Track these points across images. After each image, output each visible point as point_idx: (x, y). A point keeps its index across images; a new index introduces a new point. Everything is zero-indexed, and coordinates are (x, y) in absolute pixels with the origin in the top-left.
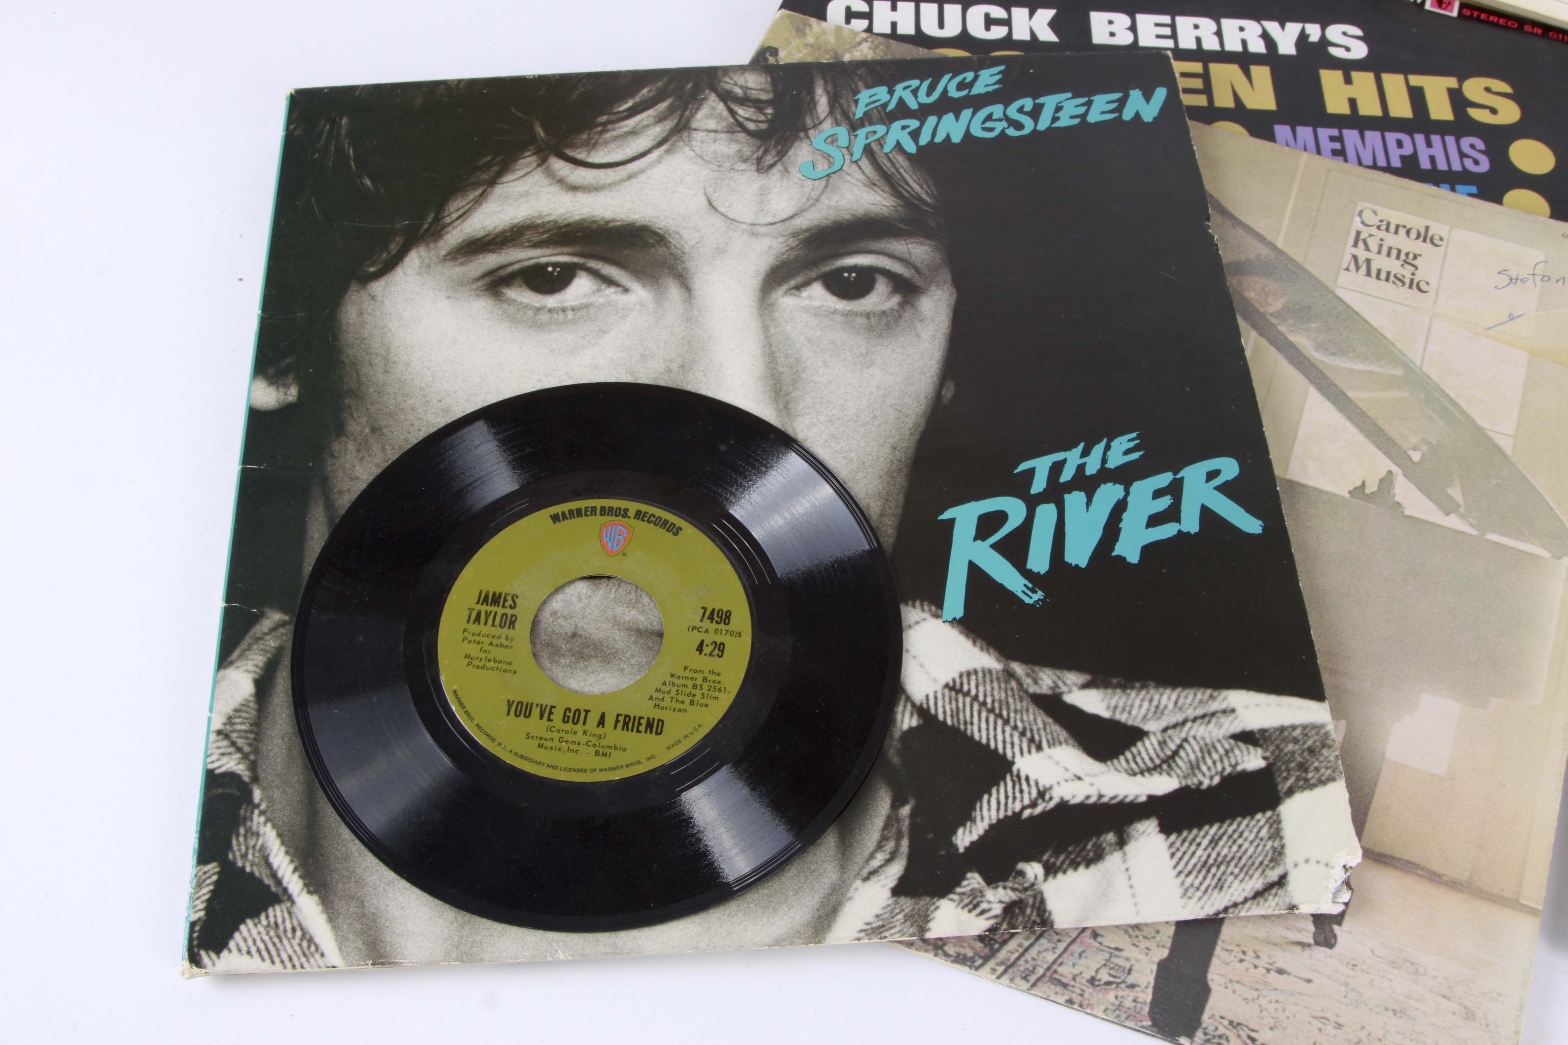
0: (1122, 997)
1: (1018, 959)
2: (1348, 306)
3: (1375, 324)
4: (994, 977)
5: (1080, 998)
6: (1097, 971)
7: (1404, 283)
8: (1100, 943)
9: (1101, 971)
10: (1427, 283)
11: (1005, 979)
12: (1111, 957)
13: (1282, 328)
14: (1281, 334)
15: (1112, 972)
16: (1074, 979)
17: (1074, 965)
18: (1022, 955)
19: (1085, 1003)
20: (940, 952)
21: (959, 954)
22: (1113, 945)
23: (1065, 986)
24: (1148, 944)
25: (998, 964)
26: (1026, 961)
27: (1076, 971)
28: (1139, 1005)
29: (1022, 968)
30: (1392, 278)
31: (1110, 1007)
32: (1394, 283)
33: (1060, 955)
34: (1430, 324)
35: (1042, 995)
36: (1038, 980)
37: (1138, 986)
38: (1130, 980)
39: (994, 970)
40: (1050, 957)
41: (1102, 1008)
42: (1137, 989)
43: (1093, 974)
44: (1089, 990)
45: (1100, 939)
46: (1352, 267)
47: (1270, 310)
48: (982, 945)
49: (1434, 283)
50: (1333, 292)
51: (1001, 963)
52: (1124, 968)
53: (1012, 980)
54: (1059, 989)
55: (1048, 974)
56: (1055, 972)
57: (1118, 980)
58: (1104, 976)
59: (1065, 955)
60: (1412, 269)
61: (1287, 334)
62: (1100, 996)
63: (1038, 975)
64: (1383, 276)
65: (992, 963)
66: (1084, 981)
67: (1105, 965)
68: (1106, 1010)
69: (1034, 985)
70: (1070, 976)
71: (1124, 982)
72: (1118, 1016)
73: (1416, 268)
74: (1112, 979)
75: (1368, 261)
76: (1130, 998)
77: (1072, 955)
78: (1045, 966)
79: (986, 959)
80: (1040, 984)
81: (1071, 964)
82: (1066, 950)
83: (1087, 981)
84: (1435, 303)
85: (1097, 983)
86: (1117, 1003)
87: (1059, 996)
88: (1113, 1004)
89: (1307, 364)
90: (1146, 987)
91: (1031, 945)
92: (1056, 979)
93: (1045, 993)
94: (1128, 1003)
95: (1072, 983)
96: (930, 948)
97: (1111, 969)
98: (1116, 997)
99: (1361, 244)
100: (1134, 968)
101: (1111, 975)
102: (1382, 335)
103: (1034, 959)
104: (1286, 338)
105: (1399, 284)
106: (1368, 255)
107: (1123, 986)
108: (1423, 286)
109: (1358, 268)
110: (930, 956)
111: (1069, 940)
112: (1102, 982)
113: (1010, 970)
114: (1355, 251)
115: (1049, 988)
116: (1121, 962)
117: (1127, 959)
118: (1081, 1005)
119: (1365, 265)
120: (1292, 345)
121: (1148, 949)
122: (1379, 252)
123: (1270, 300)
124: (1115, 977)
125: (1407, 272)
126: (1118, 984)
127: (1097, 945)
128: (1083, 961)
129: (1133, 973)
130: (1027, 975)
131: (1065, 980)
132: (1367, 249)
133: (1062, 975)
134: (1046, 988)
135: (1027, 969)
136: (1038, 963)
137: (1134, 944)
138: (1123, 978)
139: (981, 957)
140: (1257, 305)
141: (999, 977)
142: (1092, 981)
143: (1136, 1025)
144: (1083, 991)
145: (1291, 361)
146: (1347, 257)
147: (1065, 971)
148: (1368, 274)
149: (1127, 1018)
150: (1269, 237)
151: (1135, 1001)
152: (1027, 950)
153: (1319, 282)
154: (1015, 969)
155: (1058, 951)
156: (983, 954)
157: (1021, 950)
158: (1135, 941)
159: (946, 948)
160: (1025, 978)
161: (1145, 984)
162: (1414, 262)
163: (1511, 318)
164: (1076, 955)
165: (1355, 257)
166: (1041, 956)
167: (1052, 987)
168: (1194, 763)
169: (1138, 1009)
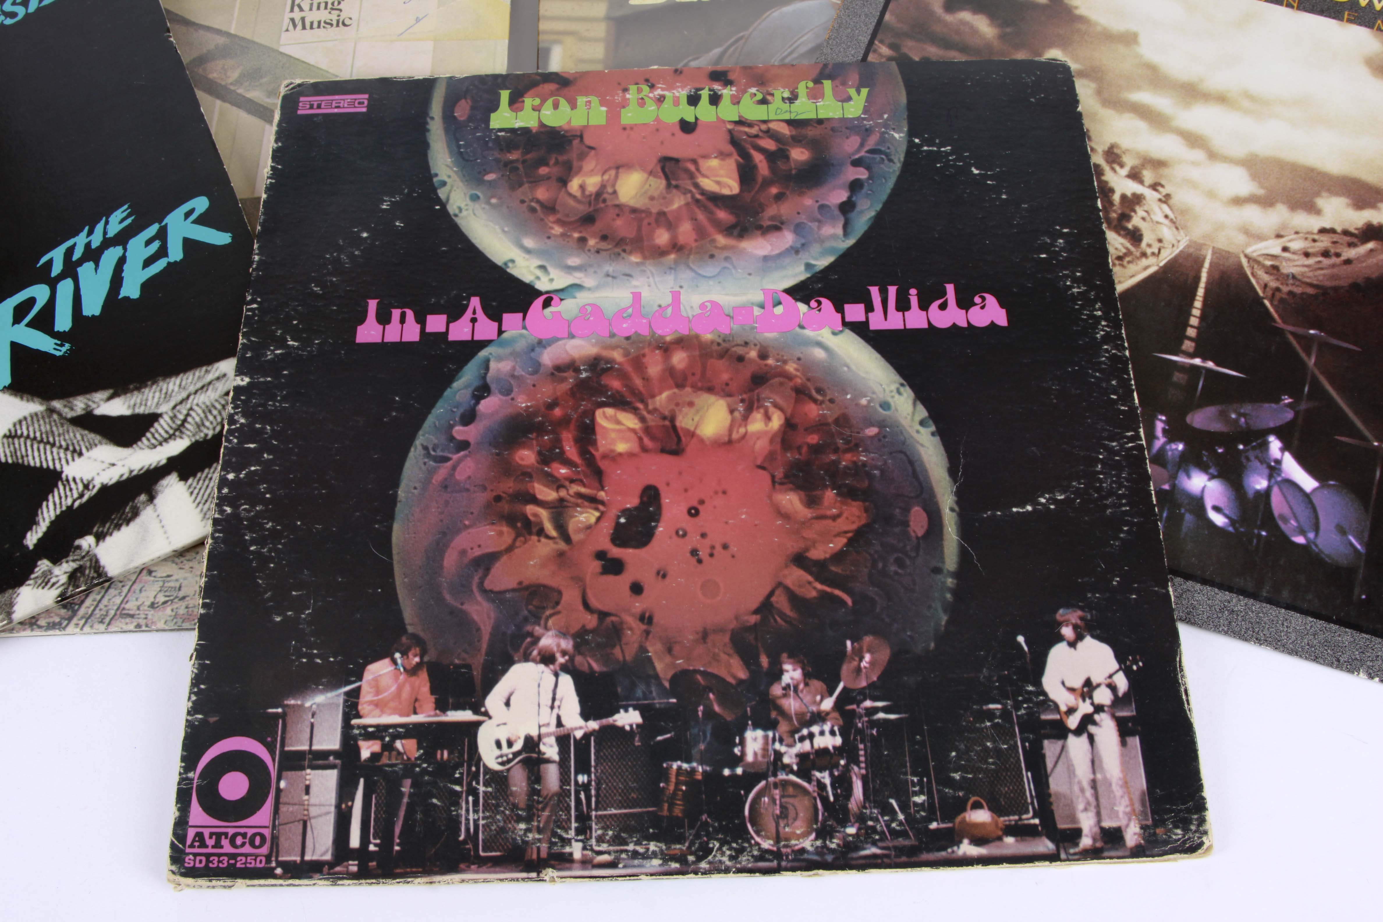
0: (177, 608)
1: (94, 610)
2: (290, 57)
3: (312, 62)
4: (78, 630)
5: (145, 621)
6: (155, 597)
7: (332, 25)
8: (155, 577)
9: (158, 596)
10: (350, 19)
11: (87, 629)
12: (164, 583)
13: (240, 91)
14: (240, 95)
15: (167, 594)
16: (138, 609)
17: (137, 599)
18: (97, 606)
19: (149, 622)
20: (35, 627)
21: (49, 623)
22: (165, 575)
23: (132, 616)
24: (191, 564)
25: (79, 620)
26: (101, 610)
27: (139, 603)
28: (190, 610)
29: (98, 616)
30: (322, 24)
31: (169, 618)
32: (324, 27)
33: (126, 596)
34: (355, 47)
35: (116, 629)
36: (111, 619)
37: (188, 596)
38: (181, 594)
39: (77, 624)
40: (118, 600)
41: (163, 621)
42: (187, 599)
43: (152, 600)
44: (151, 613)
45: (154, 574)
46: (291, 27)
47: (230, 80)
48: (65, 610)
49: (355, 17)
50: (278, 51)
51: (82, 618)
52: (175, 588)
53: (92, 627)
54: (128, 620)
55: (118, 612)
56: (124, 609)
57: (172, 598)
58: (161, 599)
59: (129, 594)
60: (337, 12)
61: (244, 94)
62: (160, 613)
63: (111, 616)
64: (315, 25)
65: (75, 621)
66: (146, 608)
67: (160, 591)
68: (165, 622)
69: (109, 624)
70: (135, 608)
71: (177, 597)
72: (176, 623)
73: (341, 10)
74: (167, 599)
75: (303, 19)
76: (183, 607)
77: (134, 592)
78: (115, 608)
79: (70, 619)
80: (113, 622)
81: (134, 599)
82: (129, 590)
83: (149, 607)
84: (357, 31)
85: (156, 605)
86: (174, 614)
87: (129, 625)
88: (171, 616)
89: (262, 109)
90: (194, 595)
91: (103, 597)
92: (125, 614)
93: (118, 627)
94: (182, 611)
95: (138, 612)
96: (27, 627)
97: (165, 592)
98: (172, 610)
99: (296, 9)
100: (183, 585)
101: (166, 596)
102: (318, 68)
103: (106, 606)
104: (244, 97)
105: (329, 26)
106: (303, 14)
107: (176, 600)
108: (347, 22)
109: (295, 26)
110: (28, 632)
111: (130, 583)
112: (160, 603)
113: (90, 620)
114: (292, 15)
115: (121, 622)
116: (172, 584)
117: (177, 580)
118: (147, 626)
119: (300, 23)
120: (250, 101)
121: (192, 568)
122: (311, 9)
123: (229, 73)
124: (169, 596)
125: (334, 17)
126: (172, 601)
127: (152, 579)
128: (144, 594)
129: (183, 589)
130: (103, 619)
131: (131, 612)
132: (301, 9)
133: (129, 610)
134: (120, 624)
135: (102, 615)
136: (110, 607)
137: (181, 568)
138: (175, 595)
139: (66, 619)
140: (219, 81)
141: (82, 629)
142: (152, 606)
143: (191, 624)
144: (147, 615)
145: (249, 112)
146: (287, 21)
147: (131, 606)
148: (304, 28)
149: (183, 622)
150: (224, 28)
151: (187, 607)
152: (100, 601)
153: (265, 47)
154: (93, 618)
155: (124, 594)
156: (67, 617)
157: (95, 603)
158: (181, 566)
159: (39, 623)
160: (102, 622)
161: (193, 593)
162: (339, 7)
163: (418, 20)
164: (138, 591)
165: (293, 20)
166: (111, 602)
167: (123, 620)
168: (200, 423)
169: (190, 613)
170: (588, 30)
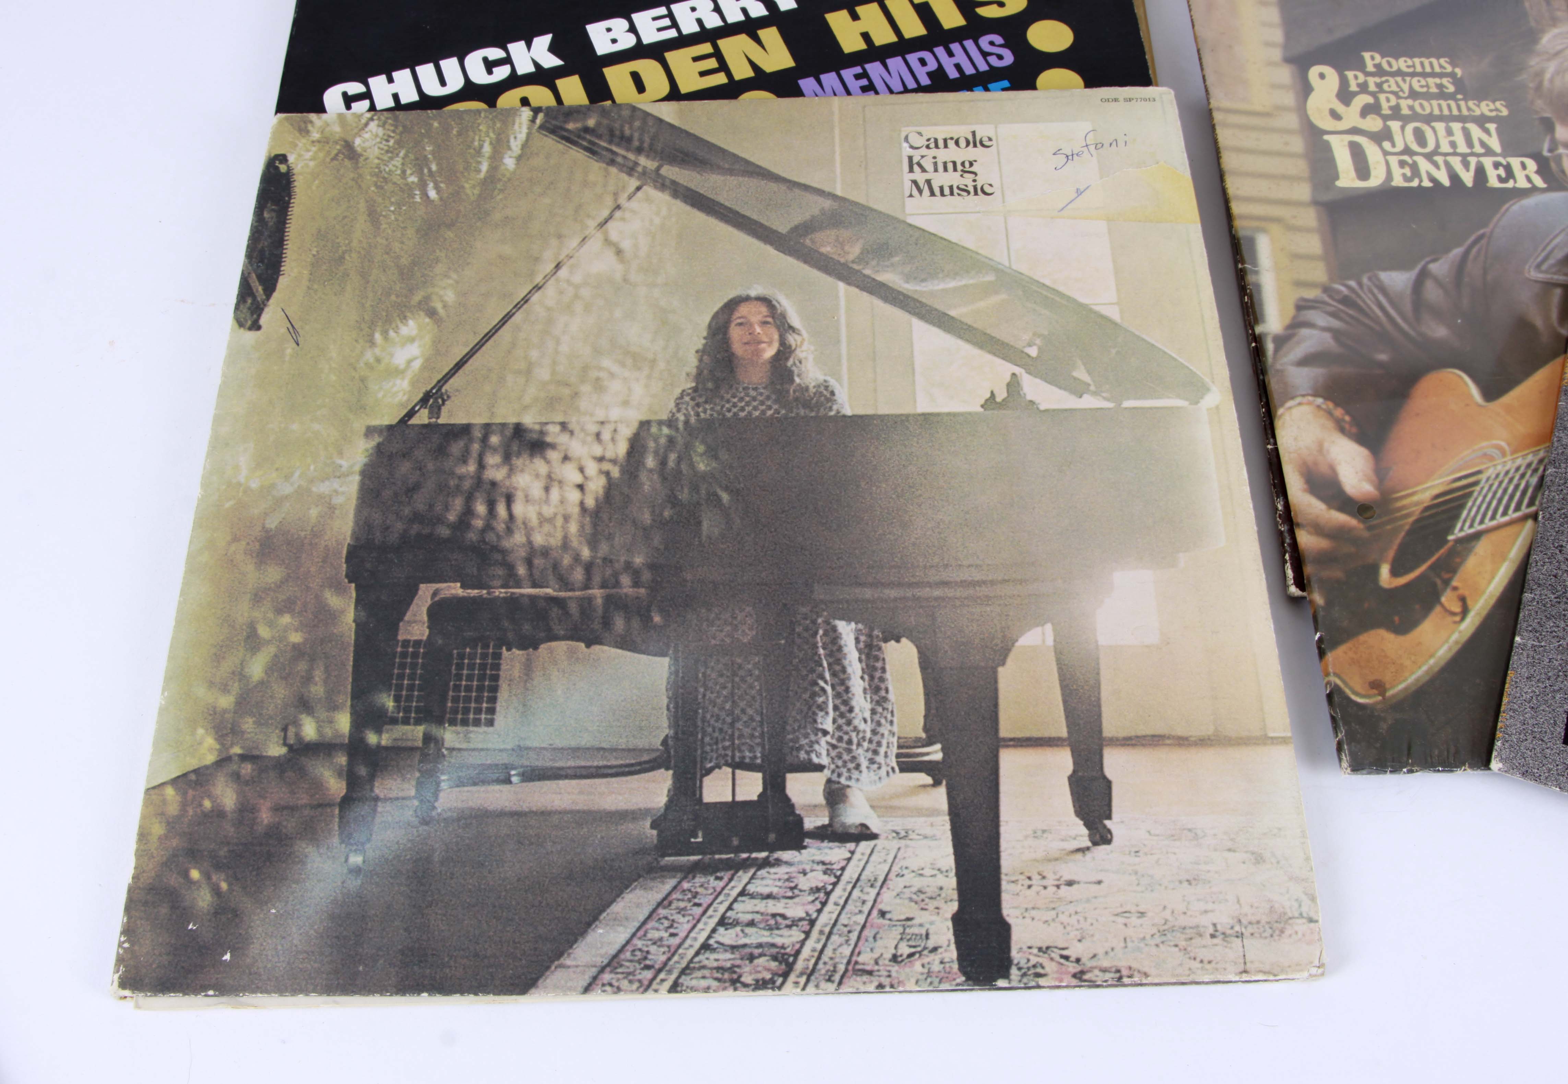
0: (929, 963)
1: (816, 964)
2: (924, 230)
3: (953, 239)
4: (799, 990)
5: (888, 980)
6: (896, 947)
7: (968, 192)
8: (890, 920)
9: (900, 946)
10: (991, 185)
11: (811, 988)
12: (904, 930)
13: (867, 272)
14: (868, 277)
15: (911, 943)
16: (877, 963)
17: (872, 950)
18: (819, 958)
19: (895, 982)
20: (738, 985)
21: (757, 981)
22: (903, 917)
23: (870, 973)
24: (935, 903)
25: (798, 977)
26: (825, 963)
27: (876, 955)
28: (947, 965)
29: (823, 972)
30: (956, 191)
31: (920, 977)
32: (959, 195)
33: (856, 945)
34: (1006, 222)
35: (851, 990)
36: (842, 977)
37: (940, 947)
38: (931, 944)
39: (797, 983)
40: (847, 951)
41: (913, 981)
42: (940, 950)
43: (893, 951)
44: (894, 969)
45: (888, 916)
46: (915, 192)
47: (851, 257)
48: (777, 963)
49: (996, 183)
50: (904, 222)
51: (801, 974)
52: (921, 935)
53: (817, 986)
54: (865, 978)
55: (850, 967)
56: (856, 963)
57: (919, 949)
58: (904, 950)
59: (860, 944)
60: (972, 176)
61: (873, 276)
62: (907, 970)
63: (841, 973)
64: (947, 191)
65: (792, 978)
66: (887, 962)
67: (901, 939)
68: (917, 982)
69: (840, 983)
70: (872, 962)
71: (925, 948)
72: (931, 983)
73: (976, 174)
74: (913, 950)
75: (928, 182)
76: (937, 962)
77: (867, 940)
78: (845, 961)
79: (785, 975)
80: (845, 980)
81: (868, 950)
82: (859, 938)
83: (890, 961)
84: (1004, 202)
85: (900, 959)
86: (926, 971)
87: (868, 985)
88: (922, 974)
89: (901, 297)
90: (948, 946)
91: (824, 946)
92: (859, 970)
93: (853, 987)
94: (936, 967)
95: (876, 968)
96: (727, 984)
97: (908, 940)
98: (923, 966)
99: (916, 168)
100: (931, 932)
101: (911, 946)
102: (963, 247)
103: (831, 958)
104: (874, 279)
105: (965, 194)
106: (926, 176)
107: (926, 952)
108: (987, 189)
109: (920, 191)
110: (730, 992)
111: (859, 928)
112: (905, 956)
113: (813, 978)
114: (912, 176)
115: (856, 981)
116: (916, 930)
117: (921, 925)
118: (892, 986)
119: (926, 187)
120: (882, 285)
121: (937, 908)
122: (936, 170)
123: (846, 248)
124: (914, 947)
125: (968, 180)
126: (920, 952)
127: (888, 922)
128: (879, 943)
129: (931, 936)
130: (830, 976)
131: (868, 968)
132: (924, 170)
133: (864, 964)
134: (855, 982)
135: (828, 971)
136: (837, 960)
137: (922, 909)
138: (923, 945)
139: (780, 976)
140: (836, 257)
141: (804, 989)
142: (895, 958)
143: (951, 985)
144: (889, 971)
145: (885, 299)
146: (908, 184)
147: (866, 958)
148: (933, 194)
149: (940, 982)
150: (827, 189)
151: (942, 962)
152: (822, 952)
153: (888, 216)
154: (816, 975)
155: (852, 942)
156: (780, 972)
157: (816, 954)
158: (922, 905)
159: (743, 979)
160: (829, 980)
161: (947, 943)
162: (971, 169)
163: (1079, 193)
164: (871, 939)
165: (915, 182)
166: (838, 952)
167: (858, 978)
169: (948, 970)
170: (1295, 217)
